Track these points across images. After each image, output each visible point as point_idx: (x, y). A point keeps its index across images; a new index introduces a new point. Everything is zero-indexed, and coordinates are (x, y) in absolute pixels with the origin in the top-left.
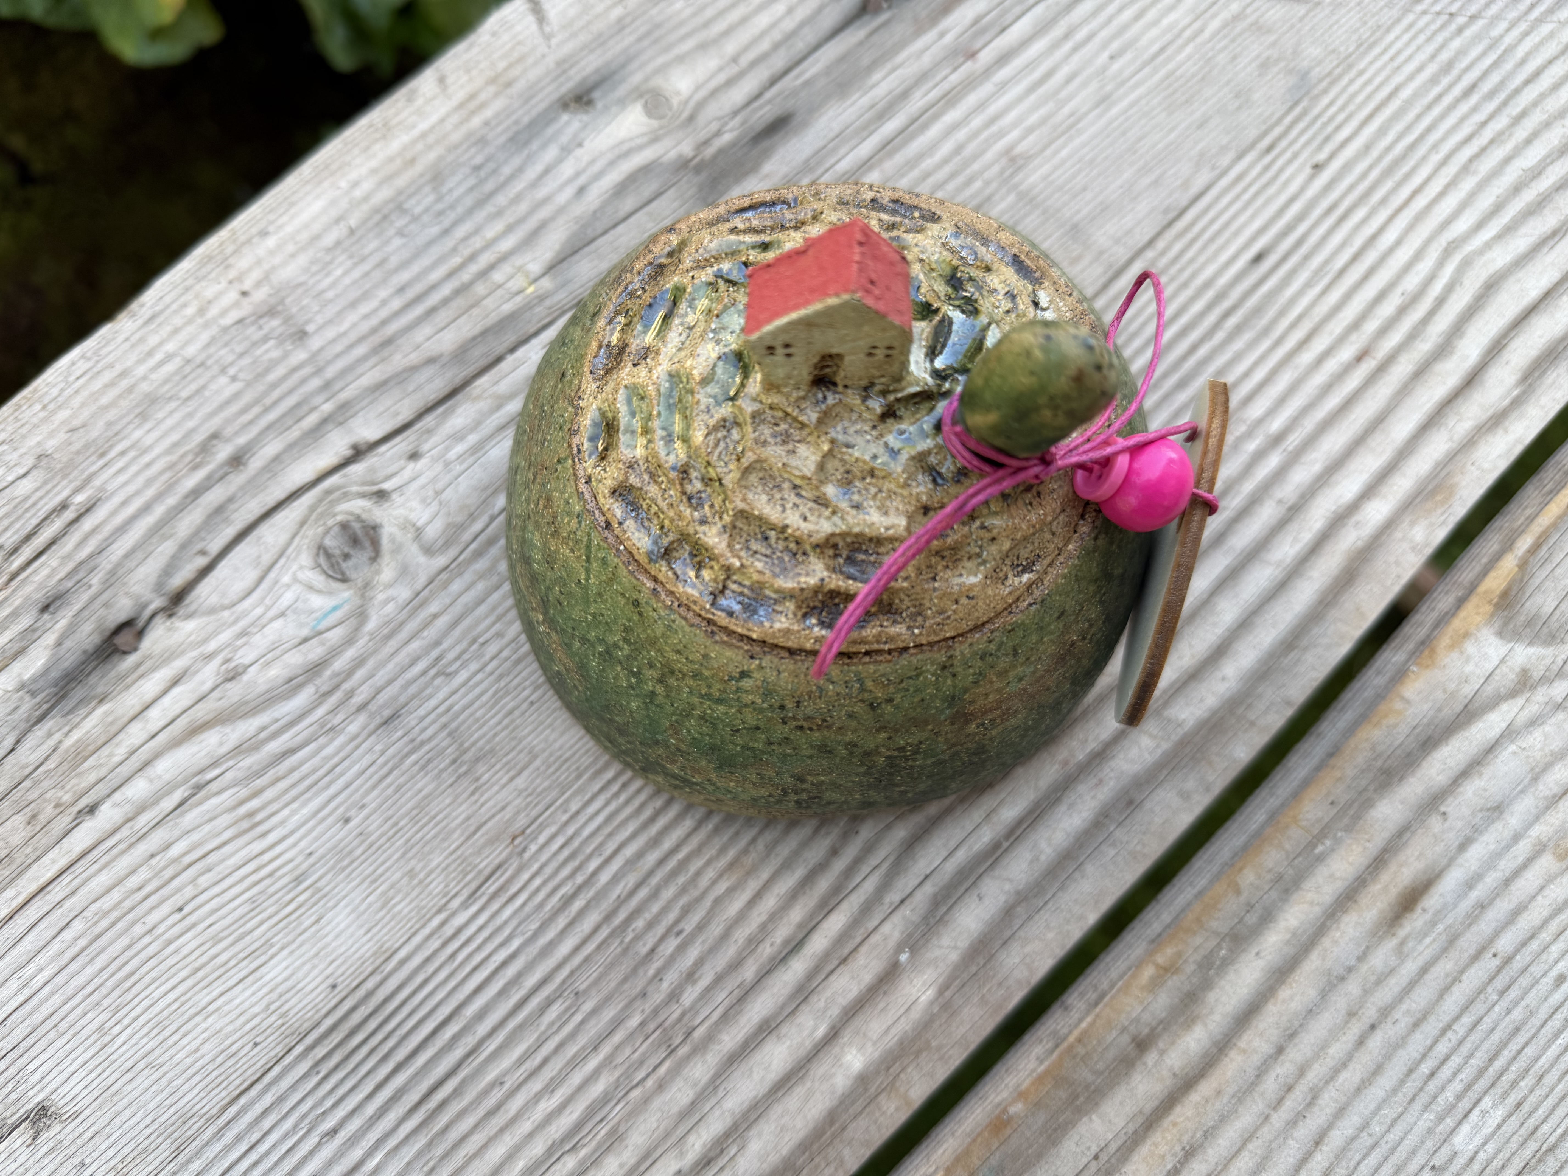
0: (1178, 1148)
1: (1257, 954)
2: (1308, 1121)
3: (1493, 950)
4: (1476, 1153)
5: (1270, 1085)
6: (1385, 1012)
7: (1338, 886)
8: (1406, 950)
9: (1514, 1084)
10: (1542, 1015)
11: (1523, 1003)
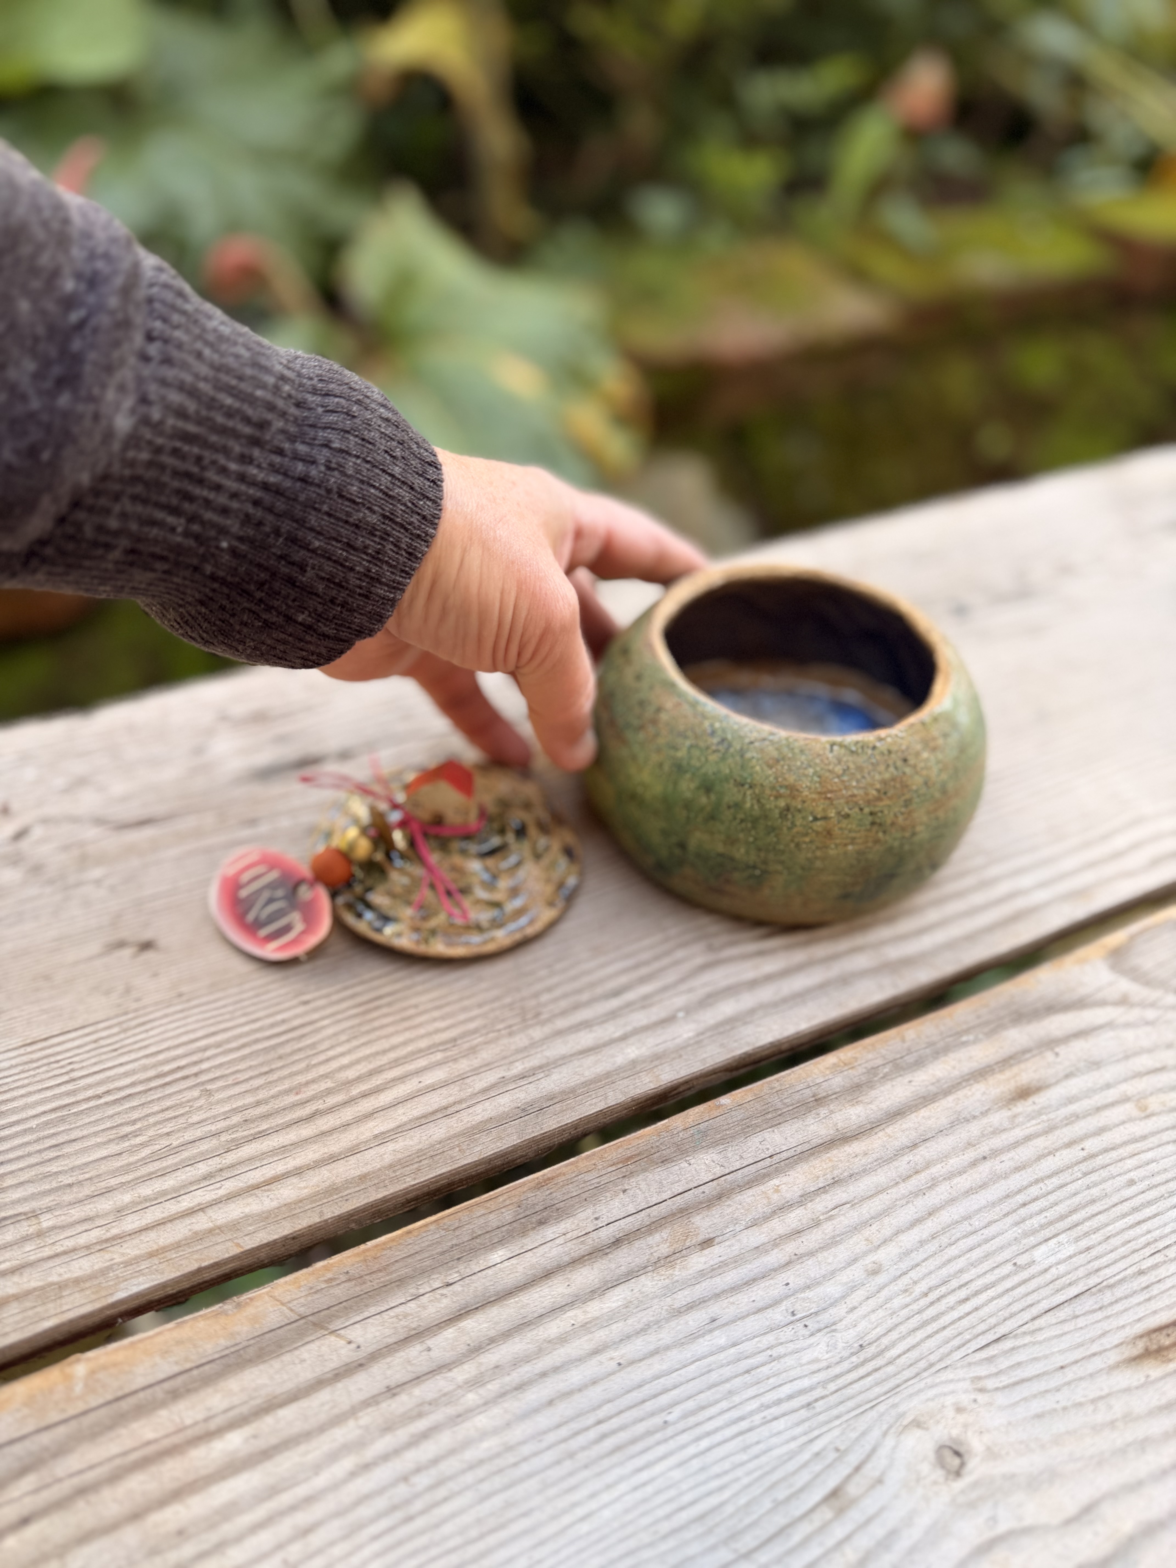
0: (829, 1176)
1: (910, 1082)
2: (926, 1197)
3: (1082, 1146)
4: (1050, 1267)
5: (903, 1164)
6: (995, 1153)
7: (974, 1065)
8: (1017, 1121)
9: (1086, 1234)
10: (1115, 1199)
11: (1101, 1187)
